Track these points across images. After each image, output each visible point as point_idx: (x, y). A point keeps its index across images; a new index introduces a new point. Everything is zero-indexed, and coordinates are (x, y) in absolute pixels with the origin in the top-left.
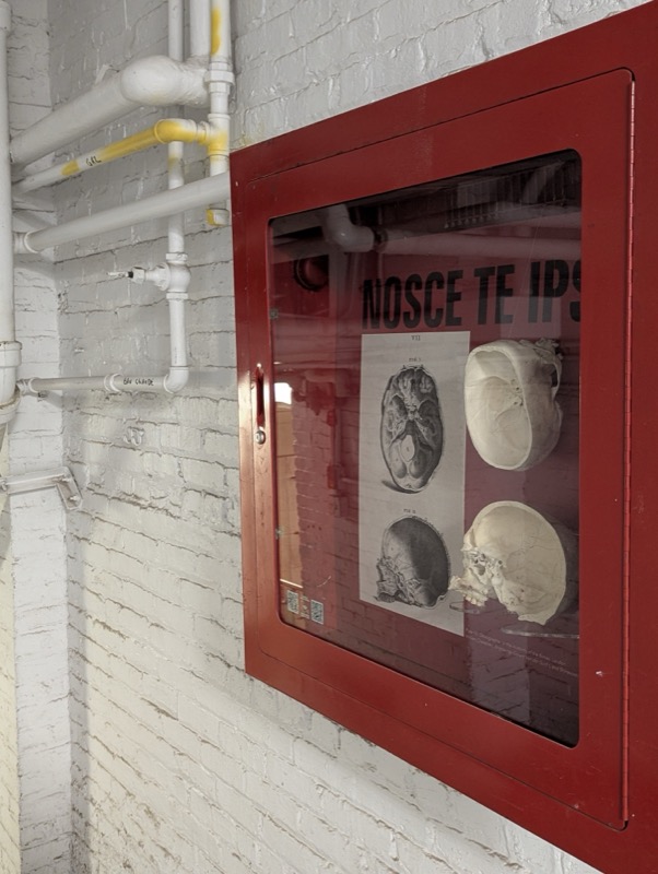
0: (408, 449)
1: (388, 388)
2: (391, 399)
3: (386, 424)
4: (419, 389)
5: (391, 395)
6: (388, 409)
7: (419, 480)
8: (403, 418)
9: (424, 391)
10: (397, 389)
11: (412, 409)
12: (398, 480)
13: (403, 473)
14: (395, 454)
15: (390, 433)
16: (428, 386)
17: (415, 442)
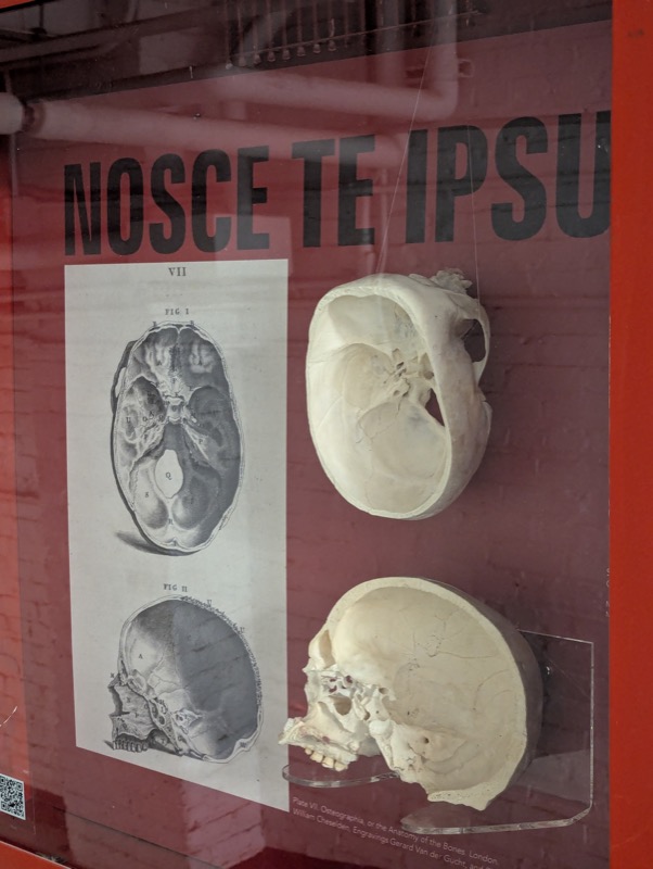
0: (168, 475)
1: (123, 364)
2: (129, 384)
3: (121, 428)
4: (188, 365)
5: (129, 376)
6: (124, 402)
7: (193, 532)
8: (156, 419)
9: (197, 369)
10: (142, 365)
11: (175, 401)
12: (150, 532)
13: (160, 519)
14: (142, 485)
15: (131, 447)
16: (206, 360)
17: (182, 463)
